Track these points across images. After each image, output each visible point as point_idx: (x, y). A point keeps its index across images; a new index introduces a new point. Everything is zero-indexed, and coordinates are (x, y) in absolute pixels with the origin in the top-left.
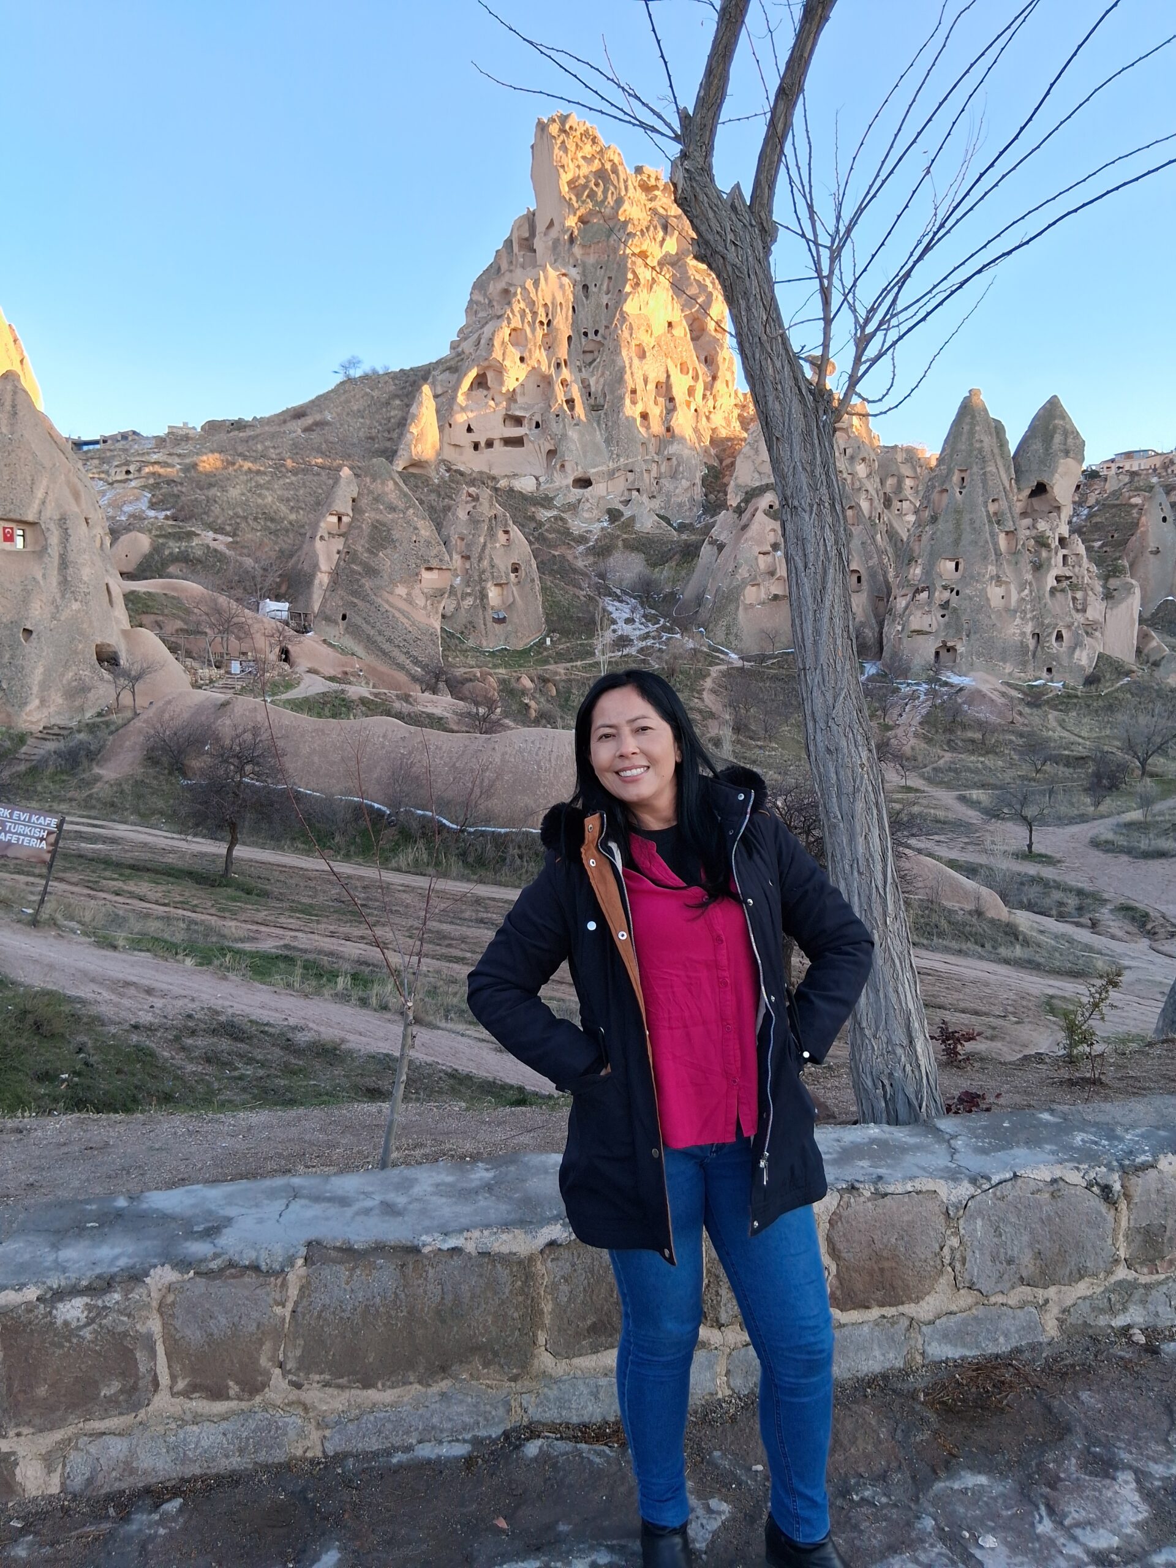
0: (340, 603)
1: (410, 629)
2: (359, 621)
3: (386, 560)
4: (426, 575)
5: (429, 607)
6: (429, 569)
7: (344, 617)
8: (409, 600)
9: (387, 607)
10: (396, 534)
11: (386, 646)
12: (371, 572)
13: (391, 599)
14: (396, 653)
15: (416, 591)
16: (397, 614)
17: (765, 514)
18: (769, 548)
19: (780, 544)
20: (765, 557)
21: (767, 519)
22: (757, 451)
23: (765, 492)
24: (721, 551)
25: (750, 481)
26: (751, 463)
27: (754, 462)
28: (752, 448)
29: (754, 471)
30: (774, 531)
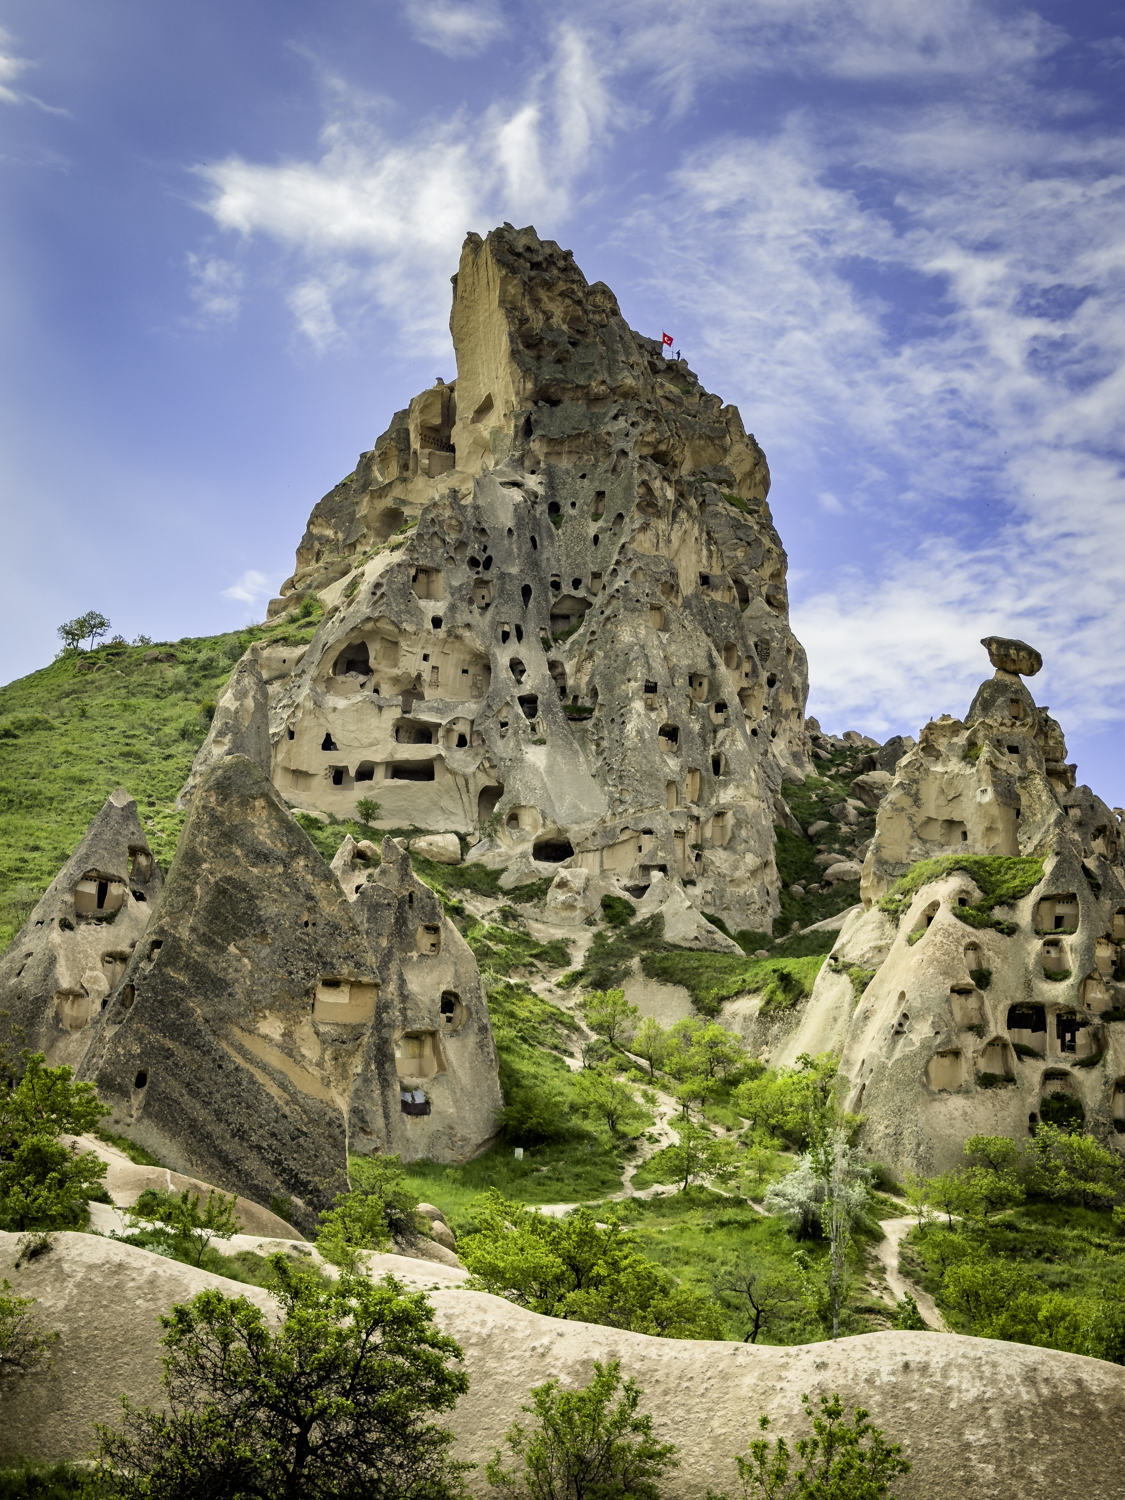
0: (136, 1049)
1: (287, 1110)
2: (176, 1089)
3: (241, 962)
4: (325, 996)
5: (329, 1064)
6: (332, 984)
7: (141, 1081)
8: (289, 1048)
9: (239, 1060)
10: (269, 909)
11: (231, 1147)
12: (212, 984)
13: (248, 1042)
14: (252, 1164)
15: (304, 1030)
16: (260, 1077)
17: (958, 916)
18: (969, 980)
19: (990, 973)
20: (962, 999)
21: (959, 923)
22: (917, 800)
23: (949, 874)
24: (862, 986)
25: (905, 855)
26: (907, 822)
27: (911, 819)
28: (908, 794)
29: (912, 837)
30: (974, 947)
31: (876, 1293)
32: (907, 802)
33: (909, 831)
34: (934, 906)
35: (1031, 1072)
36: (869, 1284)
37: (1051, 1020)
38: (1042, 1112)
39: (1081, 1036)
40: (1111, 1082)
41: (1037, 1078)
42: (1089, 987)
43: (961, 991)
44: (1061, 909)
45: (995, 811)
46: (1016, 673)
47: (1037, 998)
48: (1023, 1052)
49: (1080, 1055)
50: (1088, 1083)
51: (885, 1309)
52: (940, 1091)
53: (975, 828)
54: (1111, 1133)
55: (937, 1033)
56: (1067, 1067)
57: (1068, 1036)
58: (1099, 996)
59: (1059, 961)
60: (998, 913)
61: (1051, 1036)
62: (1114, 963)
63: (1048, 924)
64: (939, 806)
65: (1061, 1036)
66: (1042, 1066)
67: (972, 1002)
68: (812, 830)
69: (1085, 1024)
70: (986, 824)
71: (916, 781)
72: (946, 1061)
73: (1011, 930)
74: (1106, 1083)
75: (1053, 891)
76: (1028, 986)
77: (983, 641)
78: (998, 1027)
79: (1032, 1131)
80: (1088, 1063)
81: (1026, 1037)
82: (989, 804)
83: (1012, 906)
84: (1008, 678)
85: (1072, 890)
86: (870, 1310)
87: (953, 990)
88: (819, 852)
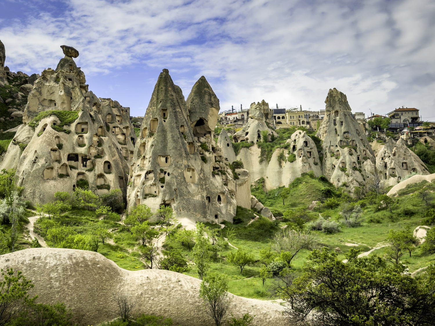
17: (52, 128)
18: (56, 147)
19: (62, 145)
20: (54, 152)
21: (53, 130)
22: (40, 93)
23: (50, 116)
24: (23, 148)
25: (37, 110)
26: (37, 100)
27: (39, 99)
28: (38, 91)
29: (39, 105)
30: (58, 137)
31: (26, 238)
32: (37, 94)
33: (38, 103)
34: (46, 125)
35: (74, 173)
36: (24, 236)
37: (80, 158)
38: (77, 184)
39: (88, 163)
40: (96, 175)
41: (76, 175)
42: (91, 149)
43: (54, 150)
44: (83, 126)
45: (65, 97)
46: (71, 57)
47: (76, 152)
48: (72, 167)
49: (88, 168)
50: (90, 176)
51: (29, 243)
52: (47, 179)
53: (58, 102)
54: (96, 189)
55: (46, 162)
56: (84, 171)
57: (85, 163)
58: (94, 151)
59: (83, 141)
60: (65, 127)
61: (80, 163)
62: (98, 142)
63: (80, 131)
64: (47, 95)
65: (83, 163)
66: (77, 171)
67: (57, 153)
68: (7, 101)
69: (89, 159)
70: (62, 101)
71: (40, 88)
72: (49, 171)
73: (69, 132)
74: (95, 176)
75: (81, 121)
76: (74, 149)
77: (61, 47)
78: (64, 160)
79: (74, 190)
80: (90, 170)
81: (73, 163)
82: (63, 95)
83: (69, 126)
84: (69, 58)
85: (87, 121)
86: (24, 243)
87: (51, 150)
88: (9, 108)
